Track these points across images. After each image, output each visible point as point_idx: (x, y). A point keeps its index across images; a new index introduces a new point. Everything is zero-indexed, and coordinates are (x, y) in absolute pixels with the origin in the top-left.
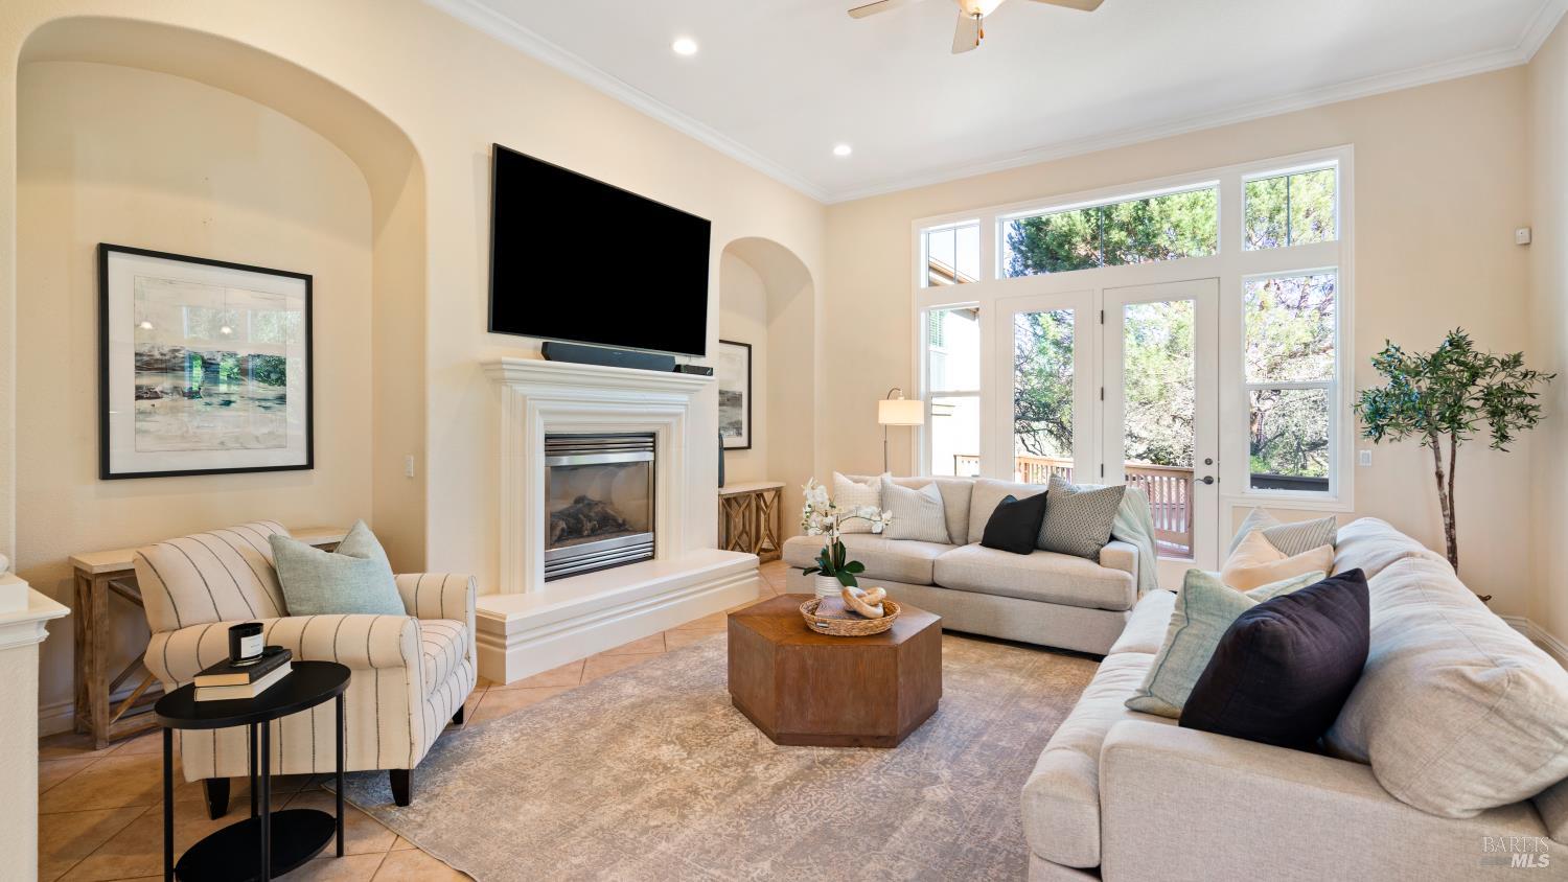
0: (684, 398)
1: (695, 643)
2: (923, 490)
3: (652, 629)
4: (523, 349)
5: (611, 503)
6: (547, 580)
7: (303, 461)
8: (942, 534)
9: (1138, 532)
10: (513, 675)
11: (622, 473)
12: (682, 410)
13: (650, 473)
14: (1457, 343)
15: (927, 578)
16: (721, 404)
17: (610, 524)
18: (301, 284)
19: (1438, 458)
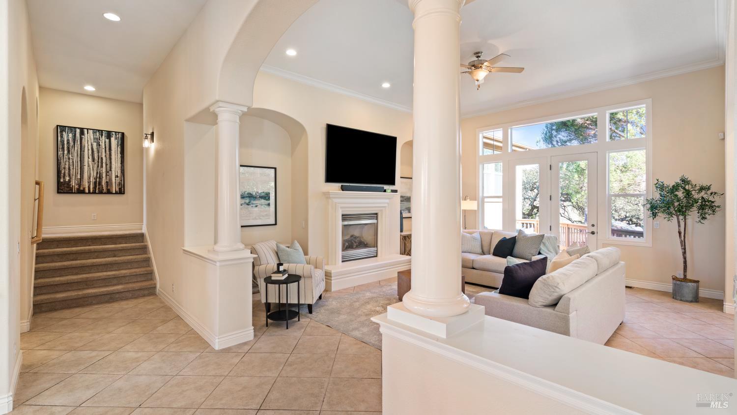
0: (387, 201)
1: (390, 284)
2: (473, 235)
3: (376, 280)
4: (335, 187)
5: (363, 237)
6: (343, 261)
7: (274, 223)
8: (480, 251)
9: (551, 252)
10: (334, 289)
11: (366, 227)
12: (386, 205)
13: (376, 227)
14: (685, 181)
15: (470, 265)
16: (401, 201)
17: (362, 244)
18: (273, 170)
19: (679, 226)
